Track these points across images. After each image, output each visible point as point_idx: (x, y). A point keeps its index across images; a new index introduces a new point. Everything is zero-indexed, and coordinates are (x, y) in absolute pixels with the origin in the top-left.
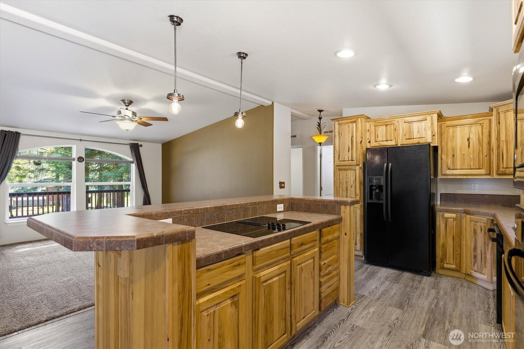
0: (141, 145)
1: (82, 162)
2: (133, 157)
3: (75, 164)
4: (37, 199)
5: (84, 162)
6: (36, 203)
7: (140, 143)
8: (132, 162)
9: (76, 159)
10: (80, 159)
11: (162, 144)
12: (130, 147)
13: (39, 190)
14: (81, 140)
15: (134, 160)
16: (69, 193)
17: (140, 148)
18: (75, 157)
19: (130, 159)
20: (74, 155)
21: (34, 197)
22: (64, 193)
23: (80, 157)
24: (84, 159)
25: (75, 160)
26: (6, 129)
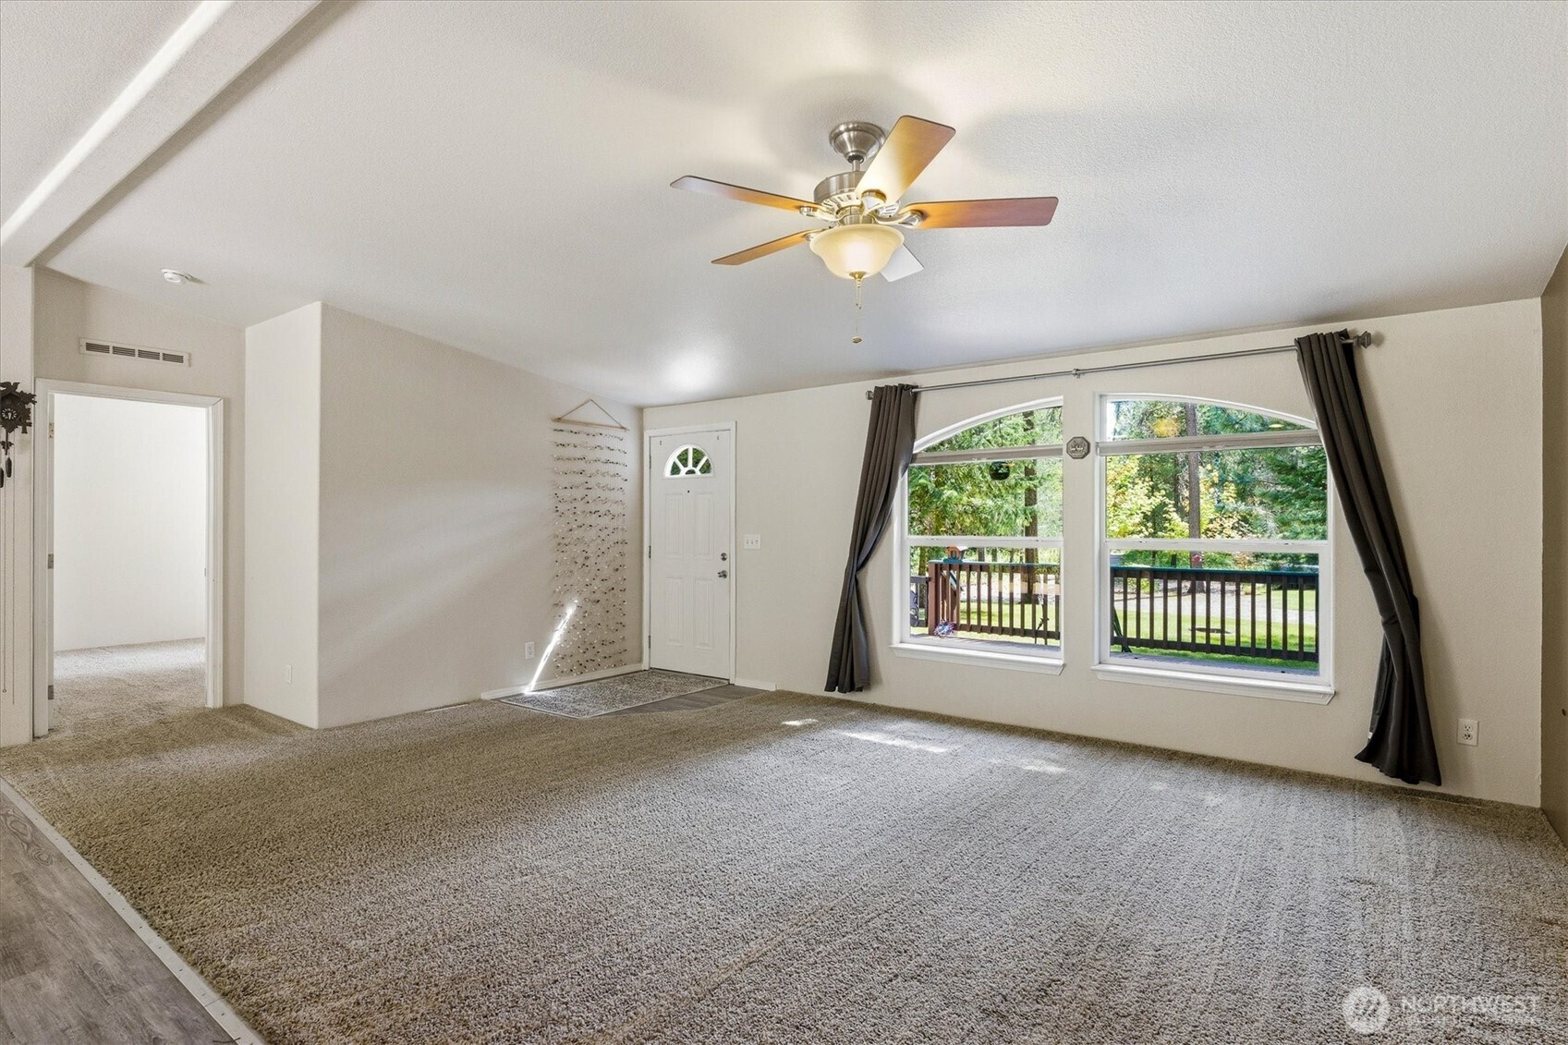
9: (1064, 450)
11: (1543, 297)
14: (1077, 373)
26: (882, 383)
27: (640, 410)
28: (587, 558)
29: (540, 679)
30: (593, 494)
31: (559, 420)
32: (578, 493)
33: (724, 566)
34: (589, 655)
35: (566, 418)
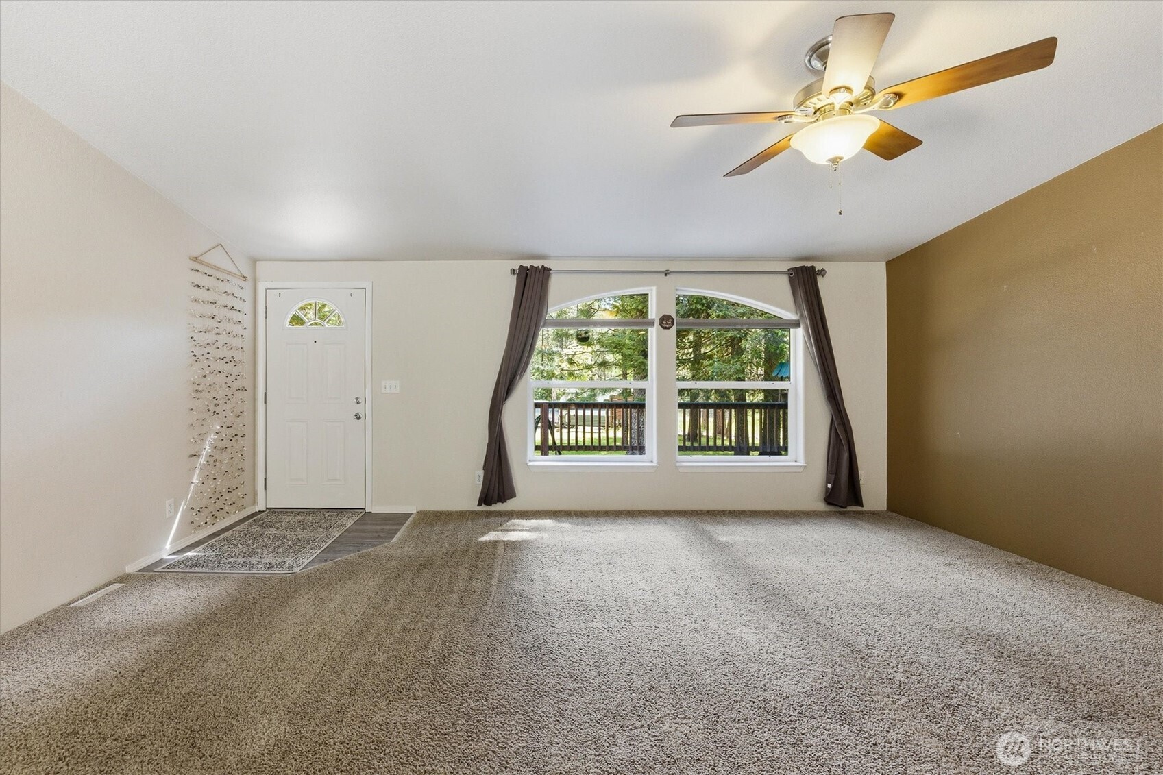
0: (823, 270)
1: (669, 328)
2: (798, 307)
3: (653, 333)
4: (598, 414)
5: (674, 329)
6: (596, 421)
7: (818, 266)
8: (796, 324)
9: (657, 323)
10: (666, 321)
11: (888, 263)
12: (791, 280)
13: (600, 399)
14: (666, 273)
15: (802, 315)
16: (642, 406)
17: (820, 280)
18: (654, 317)
19: (790, 315)
20: (653, 313)
21: (602, 412)
22: (634, 406)
23: (664, 316)
24: (673, 320)
25: (654, 325)
26: (527, 263)
27: (254, 261)
28: (216, 405)
29: (176, 539)
30: (222, 339)
31: (195, 259)
32: (210, 338)
33: (359, 409)
34: (219, 505)
35: (201, 258)
